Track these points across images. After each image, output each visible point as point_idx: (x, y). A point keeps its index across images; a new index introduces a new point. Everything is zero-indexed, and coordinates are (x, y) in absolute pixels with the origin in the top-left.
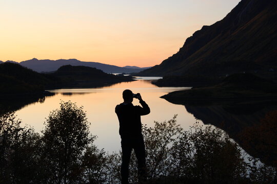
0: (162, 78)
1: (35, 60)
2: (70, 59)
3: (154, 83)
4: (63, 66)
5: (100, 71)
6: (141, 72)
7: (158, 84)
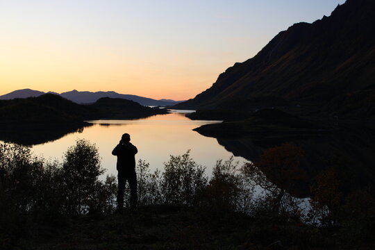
0: (195, 111)
1: (75, 91)
2: (109, 92)
3: (188, 116)
4: (102, 98)
5: (137, 104)
6: (176, 105)
7: (192, 117)
